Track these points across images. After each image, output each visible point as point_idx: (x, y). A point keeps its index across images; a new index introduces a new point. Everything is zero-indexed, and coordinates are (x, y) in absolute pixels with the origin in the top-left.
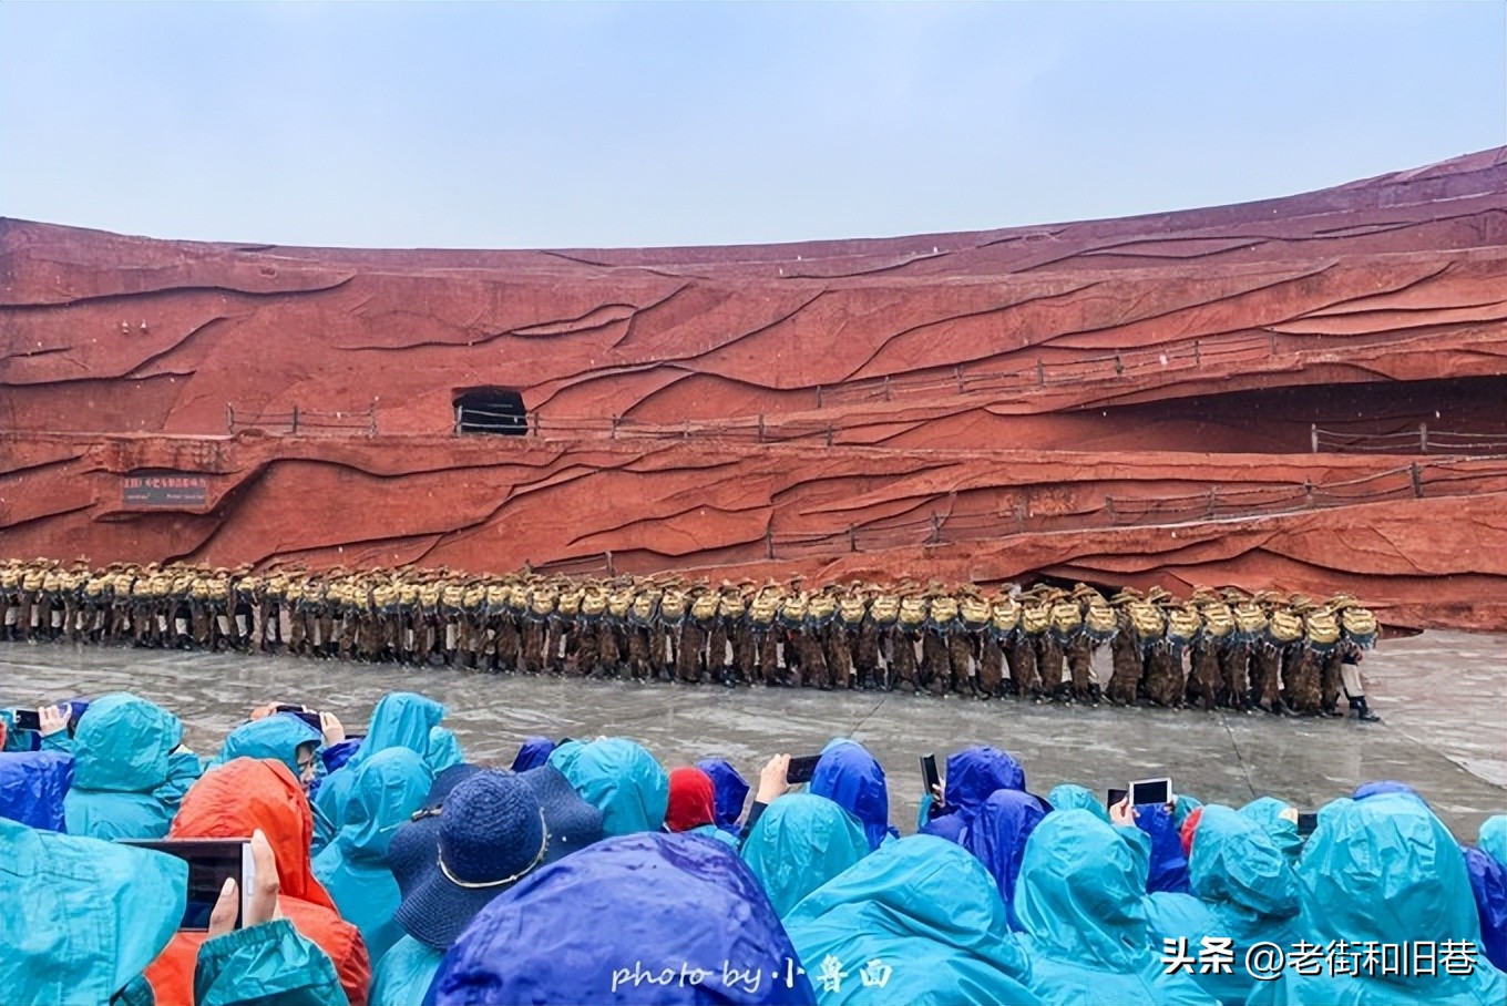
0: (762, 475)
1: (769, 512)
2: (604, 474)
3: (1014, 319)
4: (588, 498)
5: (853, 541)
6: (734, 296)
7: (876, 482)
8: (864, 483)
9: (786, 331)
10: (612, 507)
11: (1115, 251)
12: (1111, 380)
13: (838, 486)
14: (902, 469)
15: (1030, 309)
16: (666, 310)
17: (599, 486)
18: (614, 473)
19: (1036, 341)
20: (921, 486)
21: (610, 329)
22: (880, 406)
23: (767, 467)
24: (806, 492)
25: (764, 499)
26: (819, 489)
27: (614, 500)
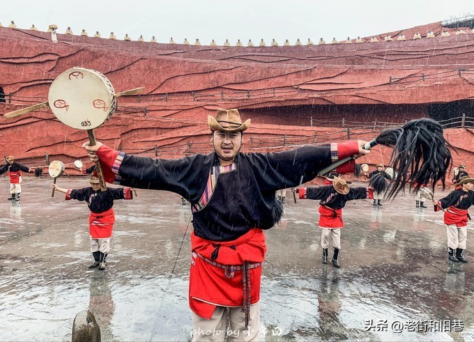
0: (117, 125)
1: (120, 140)
2: (44, 122)
3: (212, 77)
4: (37, 131)
5: (157, 152)
6: (103, 56)
7: (164, 131)
8: (159, 131)
9: (125, 72)
10: (48, 136)
11: (244, 57)
12: (247, 100)
13: (149, 131)
14: (174, 126)
15: (218, 73)
16: (73, 58)
17: (42, 127)
18: (49, 121)
19: (220, 85)
20: (181, 133)
21: (47, 64)
22: (164, 103)
23: (119, 122)
24: (135, 133)
25: (118, 135)
26: (140, 132)
27: (49, 133)
